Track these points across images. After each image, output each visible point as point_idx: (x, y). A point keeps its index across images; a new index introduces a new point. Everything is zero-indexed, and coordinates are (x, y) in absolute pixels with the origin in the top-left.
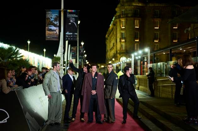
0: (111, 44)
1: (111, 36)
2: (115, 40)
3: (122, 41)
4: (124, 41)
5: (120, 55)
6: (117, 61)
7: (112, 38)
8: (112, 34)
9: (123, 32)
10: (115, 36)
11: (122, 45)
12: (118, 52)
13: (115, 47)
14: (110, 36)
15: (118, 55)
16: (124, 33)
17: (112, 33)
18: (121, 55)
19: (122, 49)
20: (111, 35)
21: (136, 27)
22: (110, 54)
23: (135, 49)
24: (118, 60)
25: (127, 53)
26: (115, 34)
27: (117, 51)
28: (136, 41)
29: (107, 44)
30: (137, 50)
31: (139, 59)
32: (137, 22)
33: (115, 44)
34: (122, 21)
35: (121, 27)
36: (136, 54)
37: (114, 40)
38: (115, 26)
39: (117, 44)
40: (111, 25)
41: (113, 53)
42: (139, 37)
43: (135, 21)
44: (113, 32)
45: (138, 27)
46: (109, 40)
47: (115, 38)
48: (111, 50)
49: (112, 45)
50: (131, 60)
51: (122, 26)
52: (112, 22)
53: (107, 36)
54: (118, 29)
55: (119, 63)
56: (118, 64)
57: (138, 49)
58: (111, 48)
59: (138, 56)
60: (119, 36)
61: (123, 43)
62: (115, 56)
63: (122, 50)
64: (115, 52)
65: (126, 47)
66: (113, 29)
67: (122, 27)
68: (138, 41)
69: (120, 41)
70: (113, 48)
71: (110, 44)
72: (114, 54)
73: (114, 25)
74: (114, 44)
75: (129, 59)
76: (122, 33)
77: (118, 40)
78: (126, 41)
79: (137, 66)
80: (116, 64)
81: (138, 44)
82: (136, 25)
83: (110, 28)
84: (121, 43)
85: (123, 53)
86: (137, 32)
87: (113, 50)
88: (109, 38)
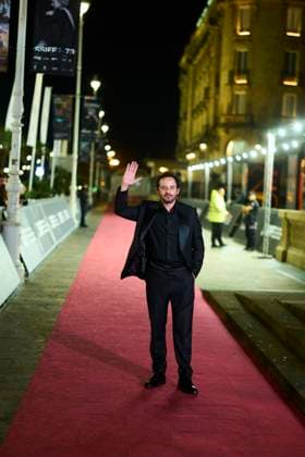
0: (197, 93)
1: (200, 62)
2: (213, 78)
3: (239, 82)
4: (244, 81)
5: (227, 132)
6: (216, 153)
7: (204, 69)
8: (204, 57)
9: (243, 50)
10: (214, 61)
11: (238, 96)
12: (222, 120)
13: (212, 101)
14: (195, 62)
15: (221, 133)
16: (246, 53)
17: (202, 52)
18: (232, 131)
19: (234, 112)
20: (199, 57)
21: (289, 34)
22: (194, 125)
23: (284, 113)
24: (218, 149)
25: (251, 126)
26: (213, 55)
27: (216, 118)
28: (286, 83)
29: (184, 91)
30: (289, 118)
31: (292, 152)
32: (293, 16)
33: (212, 92)
34: (242, 11)
35: (235, 31)
36: (282, 132)
37: (210, 76)
38: (216, 28)
39: (217, 92)
40: (200, 23)
41: (205, 123)
42: (297, 69)
43: (290, 12)
44: (206, 46)
45: (298, 35)
46: (191, 76)
47: (212, 69)
48: (196, 111)
49: (200, 93)
50: (264, 151)
51: (239, 27)
52: (205, 10)
53: (184, 60)
54: (226, 40)
55: (223, 161)
56: (217, 164)
57: (294, 114)
58: (198, 107)
59: (289, 139)
60: (226, 62)
61: (240, 90)
62: (209, 136)
63: (237, 115)
64: (211, 122)
65: (249, 105)
66: (205, 36)
67: (241, 31)
68: (294, 84)
69: (231, 82)
70: (206, 109)
71: (194, 92)
72: (207, 126)
73: (212, 21)
74: (207, 90)
75: (258, 147)
76: (240, 53)
77: (224, 79)
78: (249, 83)
79: (286, 176)
80: (210, 165)
81: (295, 96)
82: (289, 26)
83: (198, 33)
84: (232, 90)
85: (237, 125)
86: (291, 52)
87: (205, 114)
88: (191, 68)
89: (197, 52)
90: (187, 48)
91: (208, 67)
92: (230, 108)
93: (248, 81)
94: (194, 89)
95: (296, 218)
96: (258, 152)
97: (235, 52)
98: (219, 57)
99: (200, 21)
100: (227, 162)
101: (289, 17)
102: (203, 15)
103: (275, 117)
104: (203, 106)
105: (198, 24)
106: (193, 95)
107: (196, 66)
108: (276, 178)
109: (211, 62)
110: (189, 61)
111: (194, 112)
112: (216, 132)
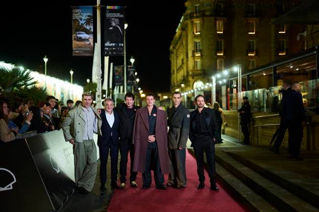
0: (178, 62)
1: (179, 47)
2: (185, 54)
3: (197, 55)
4: (199, 55)
5: (193, 78)
6: (188, 88)
7: (181, 50)
8: (180, 45)
9: (198, 41)
10: (185, 47)
11: (197, 62)
12: (190, 73)
13: (185, 65)
14: (177, 48)
15: (190, 79)
16: (199, 42)
17: (179, 43)
18: (195, 78)
19: (196, 69)
20: (178, 45)
21: (218, 32)
22: (177, 76)
23: (218, 68)
24: (189, 86)
25: (205, 75)
26: (184, 44)
27: (188, 72)
28: (218, 54)
29: (172, 61)
30: (221, 70)
31: (223, 84)
32: (219, 23)
33: (185, 61)
34: (196, 23)
35: (194, 32)
36: (218, 76)
37: (183, 53)
38: (185, 32)
39: (187, 61)
40: (177, 30)
41: (183, 75)
42: (223, 48)
43: (217, 22)
44: (181, 40)
45: (222, 33)
46: (175, 54)
47: (184, 50)
48: (179, 69)
49: (179, 62)
50: (211, 85)
51: (195, 31)
52: (180, 24)
53: (171, 47)
54: (190, 37)
55: (192, 91)
56: (190, 92)
57: (223, 68)
58: (179, 68)
59: (222, 79)
60: (191, 47)
61: (198, 59)
62: (185, 80)
63: (197, 70)
64: (186, 74)
65: (202, 65)
66: (180, 36)
67: (196, 32)
68: (222, 54)
69: (194, 56)
70: (182, 68)
71: (176, 61)
72: (184, 76)
73: (183, 29)
74: (183, 60)
75: (207, 84)
76: (197, 43)
77: (190, 54)
78: (202, 56)
79: (221, 96)
80: (187, 93)
81: (223, 60)
82: (218, 30)
83: (177, 35)
84: (194, 59)
85: (198, 75)
86: (219, 40)
87: (182, 71)
88: (175, 50)
89: (177, 43)
90: (172, 42)
91: (182, 50)
92: (194, 67)
93: (201, 54)
94: (177, 60)
95: (227, 114)
96: (208, 86)
97: (194, 42)
98: (187, 45)
99: (177, 29)
100: (194, 91)
101: (217, 25)
102: (179, 26)
103: (215, 70)
104: (181, 67)
105: (177, 31)
106: (177, 63)
107: (177, 50)
108: (217, 97)
109: (183, 48)
110: (174, 48)
111: (177, 70)
112: (188, 79)
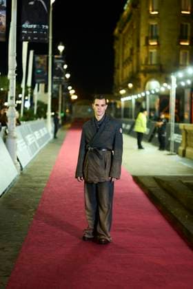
0: (125, 52)
1: (127, 32)
2: (135, 41)
3: (151, 44)
4: (155, 43)
5: (145, 76)
6: (138, 90)
7: (129, 36)
8: (129, 28)
9: (154, 23)
10: (136, 31)
11: (151, 53)
12: (142, 68)
14: (124, 32)
15: (142, 76)
16: (156, 25)
17: (128, 25)
18: (148, 75)
19: (149, 63)
20: (126, 29)
21: (183, 12)
22: (124, 72)
23: (181, 63)
24: (140, 87)
25: (162, 73)
26: (135, 27)
27: (138, 67)
28: (182, 44)
29: (117, 51)
30: (184, 66)
31: (187, 87)
32: (185, 1)
33: (135, 51)
35: (149, 11)
36: (180, 74)
37: (133, 41)
38: (136, 10)
39: (138, 51)
40: (126, 7)
41: (131, 70)
42: (189, 34)
44: (130, 21)
45: (188, 13)
47: (135, 36)
48: (125, 63)
49: (127, 51)
50: (169, 87)
51: (151, 9)
53: (116, 31)
54: (143, 18)
55: (143, 94)
56: (139, 96)
57: (188, 63)
58: (127, 60)
59: (185, 79)
60: (144, 31)
61: (152, 49)
62: (134, 78)
63: (151, 65)
64: (135, 70)
65: (159, 58)
66: (130, 15)
67: (153, 11)
68: (187, 44)
69: (147, 44)
70: (131, 61)
71: (123, 51)
72: (132, 72)
73: (134, 6)
74: (132, 50)
75: (165, 85)
76: (152, 26)
77: (143, 42)
78: (158, 45)
79: (184, 102)
80: (136, 97)
81: (188, 52)
82: (183, 8)
83: (125, 13)
84: (148, 49)
85: (151, 72)
86: (185, 24)
87: (131, 65)
88: (121, 36)
89: (125, 25)
90: (118, 24)
91: (132, 35)
92: (147, 61)
93: (158, 42)
94: (123, 49)
95: (191, 128)
96: (166, 88)
97: (149, 24)
98: (138, 28)
99: (126, 6)
100: (146, 95)
101: (183, 1)
102: (128, 2)
103: (177, 66)
105: (125, 8)
106: (123, 54)
107: (124, 35)
108: (177, 104)
109: (134, 32)
110: (120, 32)
111: (124, 63)
112: (138, 76)
